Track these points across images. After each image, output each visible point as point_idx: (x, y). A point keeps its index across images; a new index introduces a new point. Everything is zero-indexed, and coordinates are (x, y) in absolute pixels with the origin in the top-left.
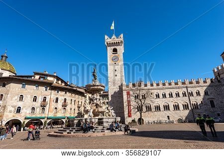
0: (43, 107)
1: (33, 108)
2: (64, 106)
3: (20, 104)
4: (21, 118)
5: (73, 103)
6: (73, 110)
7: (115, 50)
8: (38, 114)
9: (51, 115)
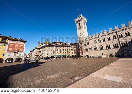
0: (54, 52)
1: (51, 53)
2: (60, 52)
3: (48, 52)
4: (48, 56)
5: (64, 50)
6: (65, 52)
7: (79, 24)
8: (53, 55)
9: (57, 55)
